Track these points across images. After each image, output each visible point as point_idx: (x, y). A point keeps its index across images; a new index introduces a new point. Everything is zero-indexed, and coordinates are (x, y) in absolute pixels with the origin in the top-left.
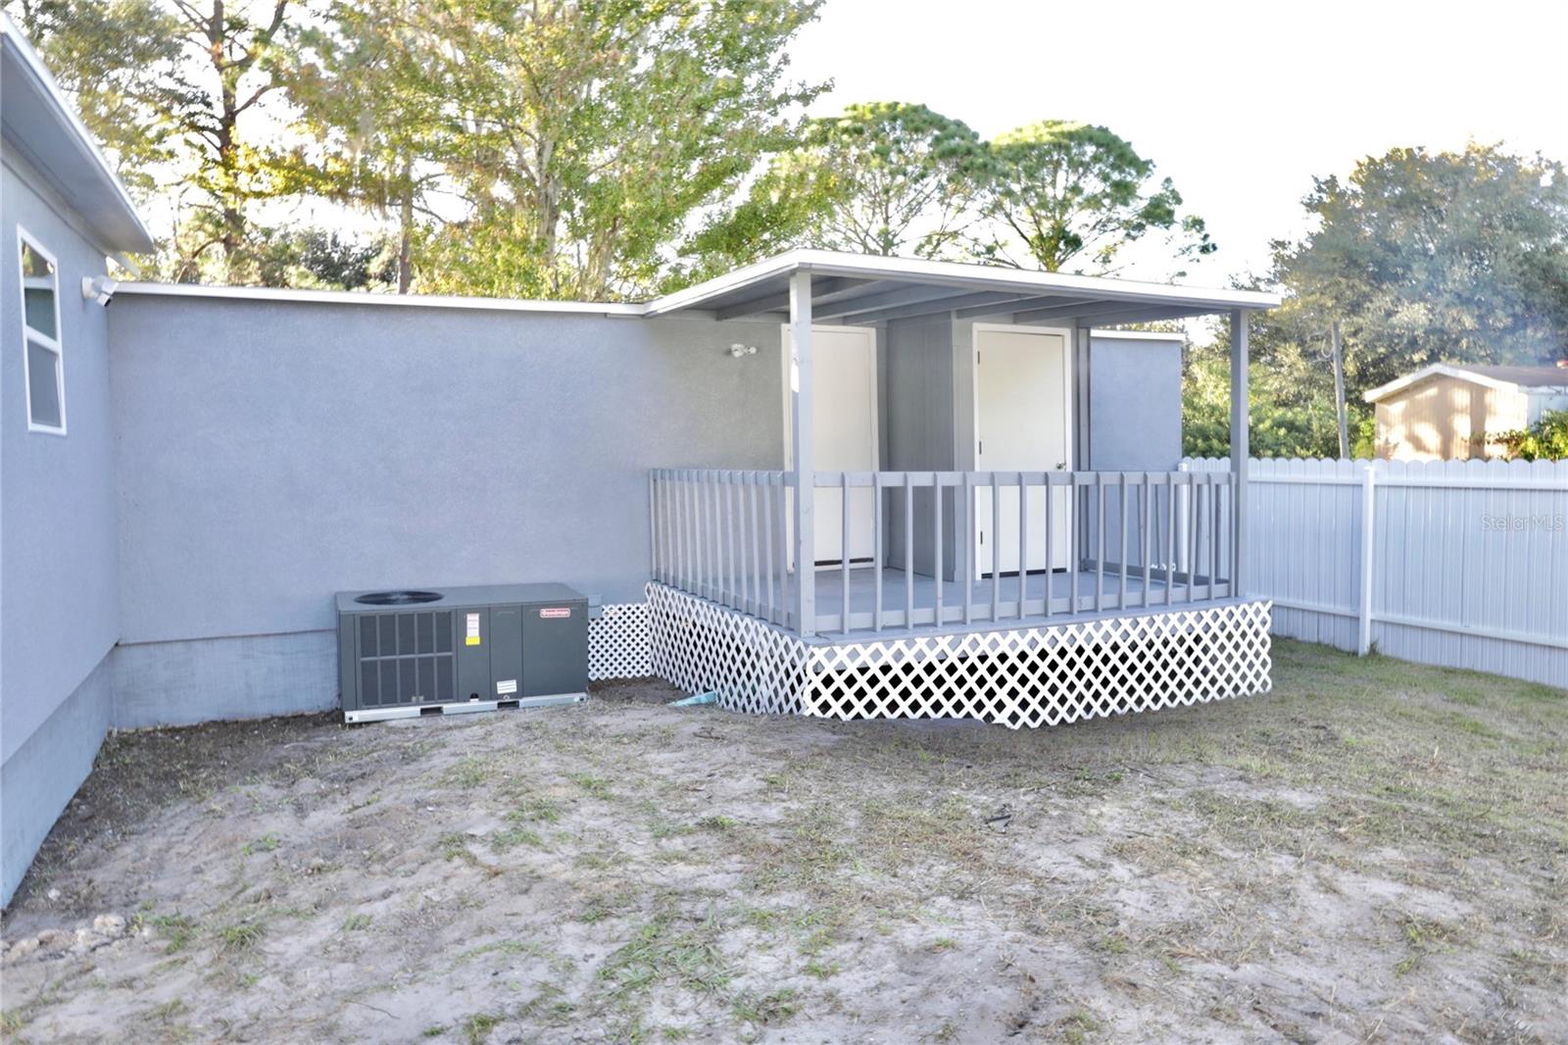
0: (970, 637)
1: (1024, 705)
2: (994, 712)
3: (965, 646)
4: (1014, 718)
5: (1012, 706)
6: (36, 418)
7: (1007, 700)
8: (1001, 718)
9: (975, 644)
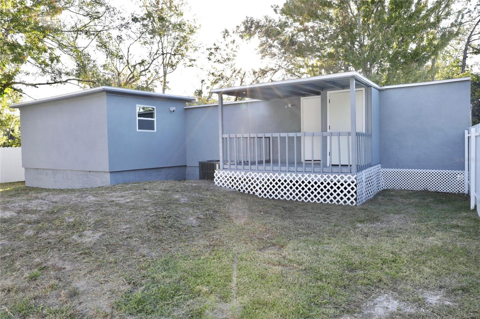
0: (249, 173)
1: (263, 192)
2: (255, 192)
3: (248, 174)
4: (260, 194)
5: (260, 191)
6: (139, 129)
7: (259, 190)
8: (257, 194)
9: (250, 175)
